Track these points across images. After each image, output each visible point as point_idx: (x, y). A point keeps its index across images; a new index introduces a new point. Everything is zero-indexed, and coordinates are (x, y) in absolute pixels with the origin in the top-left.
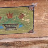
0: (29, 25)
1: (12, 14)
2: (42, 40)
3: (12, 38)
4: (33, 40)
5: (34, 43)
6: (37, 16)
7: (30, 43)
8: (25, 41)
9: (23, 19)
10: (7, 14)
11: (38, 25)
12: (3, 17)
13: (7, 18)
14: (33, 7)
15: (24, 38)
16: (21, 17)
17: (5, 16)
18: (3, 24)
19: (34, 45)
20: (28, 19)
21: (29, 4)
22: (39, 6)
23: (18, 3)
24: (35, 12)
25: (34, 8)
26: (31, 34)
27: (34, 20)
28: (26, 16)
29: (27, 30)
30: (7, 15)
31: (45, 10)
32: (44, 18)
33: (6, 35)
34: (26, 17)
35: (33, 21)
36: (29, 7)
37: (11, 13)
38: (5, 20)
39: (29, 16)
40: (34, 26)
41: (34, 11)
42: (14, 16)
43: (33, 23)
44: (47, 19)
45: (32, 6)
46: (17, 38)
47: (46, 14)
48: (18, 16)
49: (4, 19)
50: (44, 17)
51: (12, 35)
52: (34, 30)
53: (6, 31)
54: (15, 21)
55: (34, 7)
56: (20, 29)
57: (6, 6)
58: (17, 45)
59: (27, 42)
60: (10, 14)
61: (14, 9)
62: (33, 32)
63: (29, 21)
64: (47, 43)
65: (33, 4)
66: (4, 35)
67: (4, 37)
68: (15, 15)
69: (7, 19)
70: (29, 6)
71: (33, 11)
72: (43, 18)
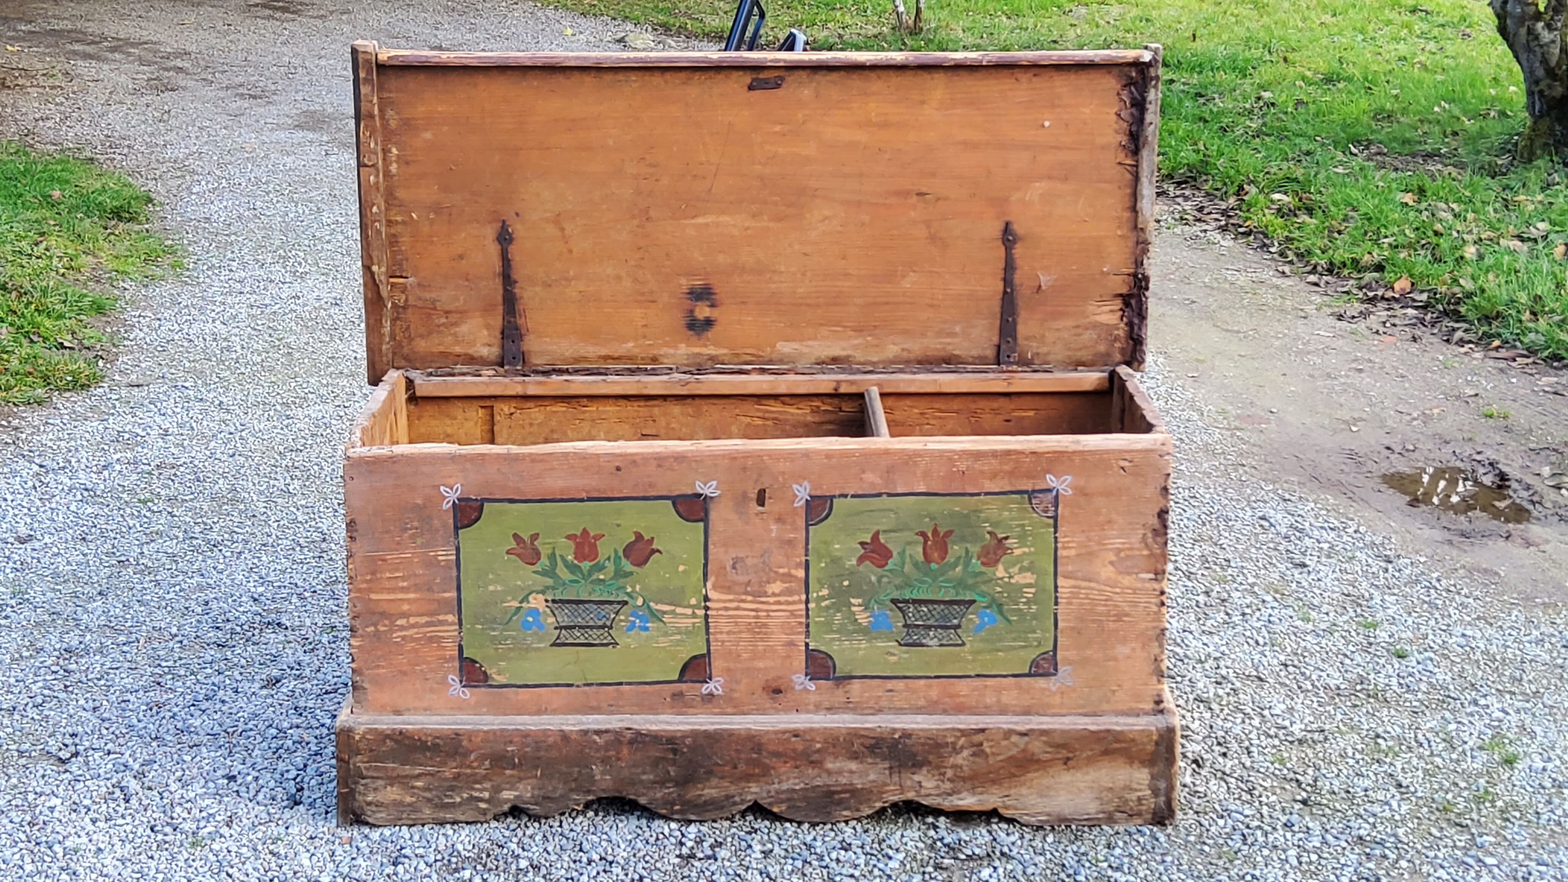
0: (1035, 617)
1: (949, 533)
2: (1108, 731)
3: (931, 708)
4: (1056, 726)
5: (1064, 753)
6: (1073, 552)
7: (1037, 747)
8: (1009, 733)
9: (1000, 572)
10: (923, 534)
11: (1082, 620)
12: (902, 554)
13: (921, 558)
14: (1050, 497)
15: (1003, 712)
16: (991, 556)
17: (909, 543)
18: (896, 595)
19: (1066, 777)
20: (1027, 569)
21: (1033, 477)
22: (1081, 492)
23: (982, 472)
24: (1062, 529)
25: (1057, 507)
26: (1041, 682)
27: (1061, 582)
28: (1017, 552)
29: (1022, 653)
30: (921, 539)
31: (1114, 516)
32: (1111, 568)
33: (900, 684)
34: (1019, 559)
35: (1056, 587)
36: (1031, 494)
37: (942, 531)
38: (908, 568)
39: (1029, 554)
40: (1061, 624)
41: (1055, 518)
42: (955, 550)
43: (1056, 604)
44: (1127, 581)
45: (1049, 490)
46: (960, 709)
47: (1118, 543)
48: (975, 549)
49: (904, 564)
50: (1111, 563)
51: (935, 690)
52: (1059, 657)
53: (904, 654)
54: (960, 584)
55: (1057, 497)
56: (982, 640)
57: (922, 489)
58: (959, 760)
59: (1022, 741)
60: (935, 532)
61: (957, 505)
62: (1056, 669)
63: (1030, 586)
64: (1143, 763)
65: (1051, 481)
66: (890, 684)
67: (884, 703)
68: (963, 539)
69: (916, 565)
70: (1034, 491)
71: (1051, 521)
72: (1107, 572)
